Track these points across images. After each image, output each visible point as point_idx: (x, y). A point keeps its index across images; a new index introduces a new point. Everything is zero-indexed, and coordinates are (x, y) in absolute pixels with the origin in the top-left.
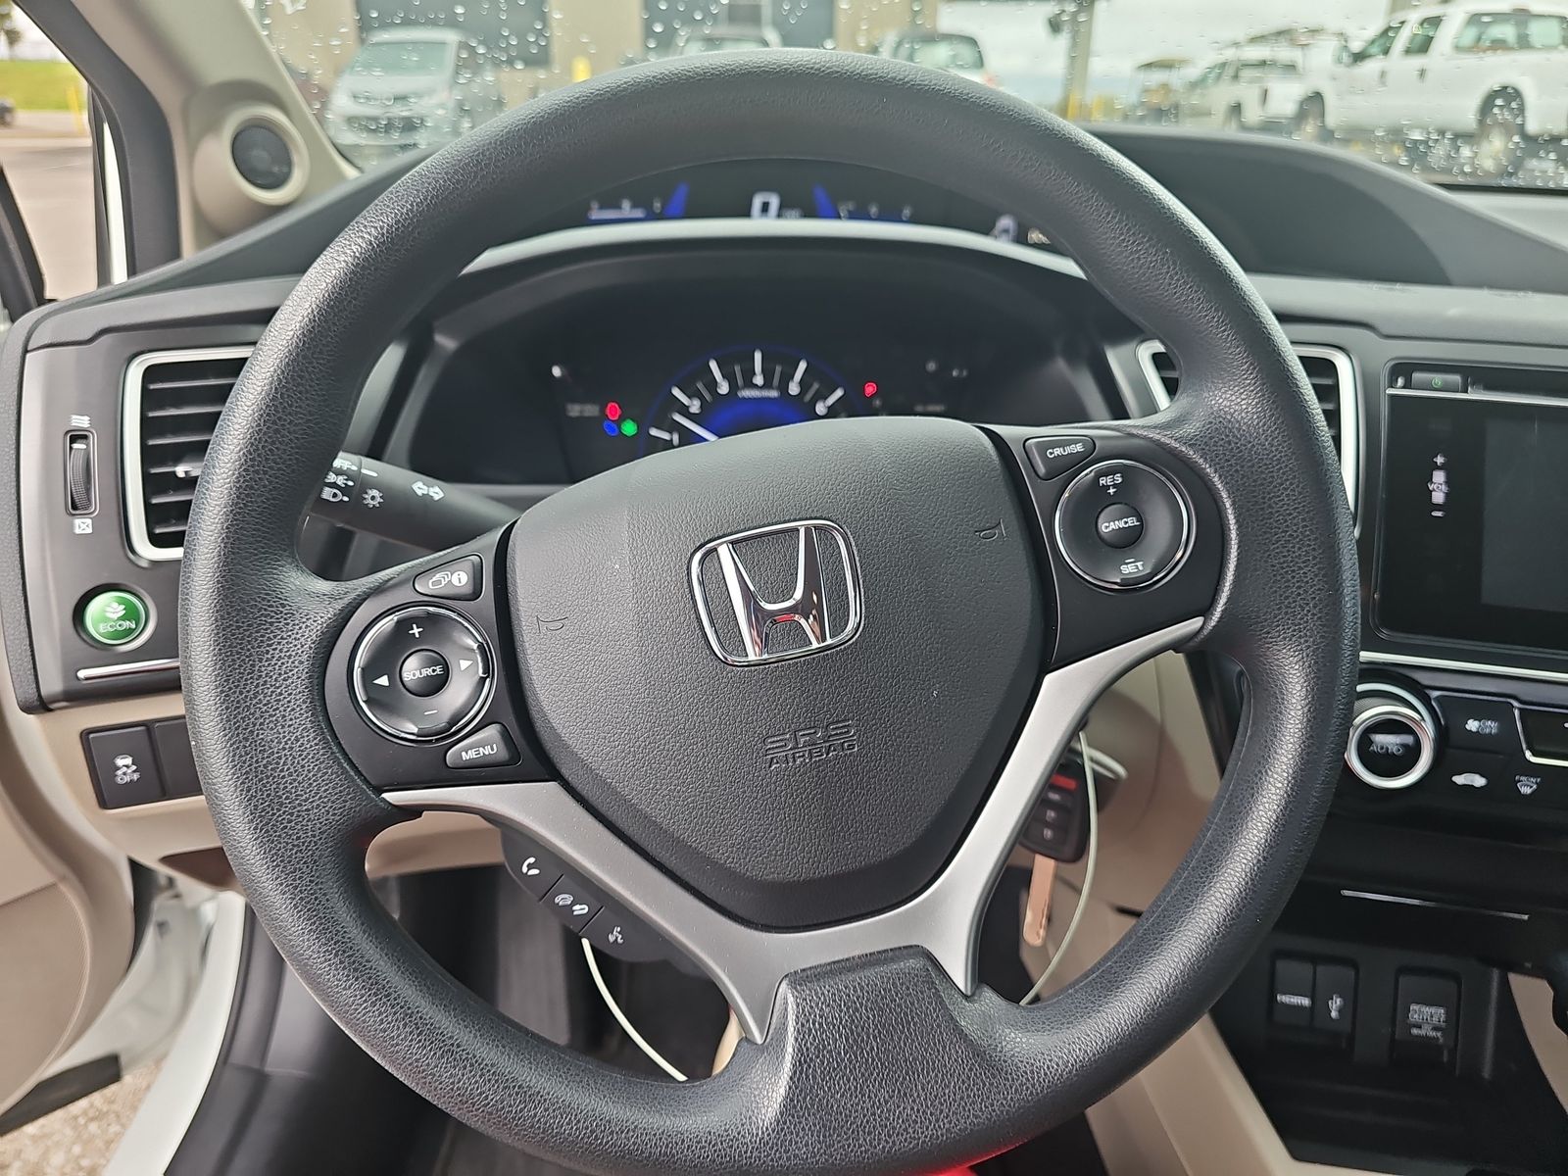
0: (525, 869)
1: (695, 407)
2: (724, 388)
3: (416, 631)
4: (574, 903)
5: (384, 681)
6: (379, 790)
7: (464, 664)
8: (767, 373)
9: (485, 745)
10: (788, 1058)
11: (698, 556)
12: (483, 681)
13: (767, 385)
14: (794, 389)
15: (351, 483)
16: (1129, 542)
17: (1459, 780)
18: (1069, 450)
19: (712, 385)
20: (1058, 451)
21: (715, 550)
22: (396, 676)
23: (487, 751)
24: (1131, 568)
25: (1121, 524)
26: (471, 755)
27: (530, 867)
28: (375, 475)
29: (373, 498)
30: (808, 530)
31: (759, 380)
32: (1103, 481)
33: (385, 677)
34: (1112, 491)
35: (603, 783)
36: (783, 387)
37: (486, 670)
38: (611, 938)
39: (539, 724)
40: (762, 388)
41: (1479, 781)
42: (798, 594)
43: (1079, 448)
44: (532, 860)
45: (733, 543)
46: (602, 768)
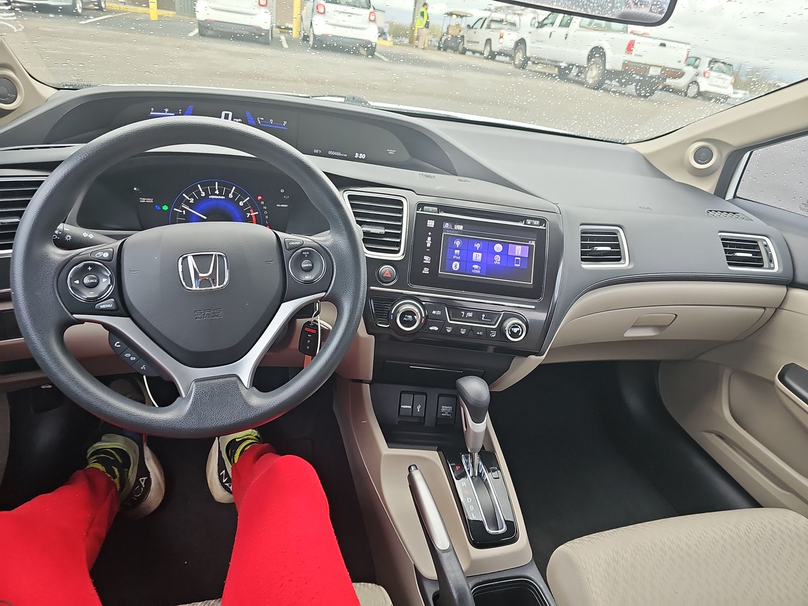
0: (116, 345)
1: (192, 200)
2: (203, 194)
3: (90, 268)
4: (131, 357)
5: (77, 282)
6: (72, 314)
7: (104, 280)
8: (220, 190)
9: (108, 305)
10: (191, 400)
11: (181, 258)
12: (109, 286)
13: (220, 194)
14: (231, 196)
15: (60, 233)
16: (308, 270)
17: (431, 328)
18: (296, 243)
19: (199, 193)
20: (292, 243)
21: (187, 257)
22: (82, 281)
23: (109, 306)
24: (308, 277)
25: (307, 265)
26: (104, 306)
27: (117, 344)
28: (69, 230)
29: (68, 238)
30: (215, 255)
31: (217, 192)
32: (303, 253)
33: (78, 281)
34: (306, 256)
35: (145, 319)
36: (227, 195)
37: (112, 282)
38: (142, 368)
39: (126, 300)
40: (218, 195)
41: (436, 329)
42: (210, 272)
43: (298, 243)
44: (118, 342)
45: (193, 256)
46: (145, 315)
